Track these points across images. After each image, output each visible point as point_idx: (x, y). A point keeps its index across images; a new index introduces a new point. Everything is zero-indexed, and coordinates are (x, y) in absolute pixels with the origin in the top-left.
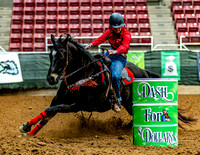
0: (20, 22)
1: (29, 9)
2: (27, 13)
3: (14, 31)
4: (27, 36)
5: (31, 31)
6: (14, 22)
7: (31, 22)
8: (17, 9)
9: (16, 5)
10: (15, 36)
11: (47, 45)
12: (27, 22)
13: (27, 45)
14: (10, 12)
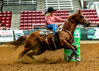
0: (23, 19)
1: (26, 15)
2: (26, 16)
3: (21, 23)
4: (26, 24)
6: (21, 19)
7: (27, 19)
8: (22, 15)
9: (22, 13)
11: (33, 27)
12: (26, 19)
13: (26, 27)
14: (20, 16)
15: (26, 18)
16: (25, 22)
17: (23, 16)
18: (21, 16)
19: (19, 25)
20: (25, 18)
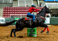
5: (7, 13)
10: (4, 14)
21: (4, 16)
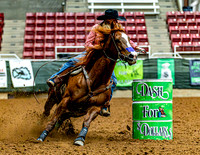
0: (32, 33)
1: (40, 22)
3: (27, 41)
5: (42, 41)
6: (27, 33)
7: (42, 33)
8: (30, 22)
9: (29, 18)
10: (28, 45)
12: (39, 33)
13: (39, 53)
14: (24, 24)
15: (40, 29)
16: (38, 41)
17: (33, 25)
18: (28, 25)
19: (22, 47)
20: (37, 29)
21: (27, 54)
